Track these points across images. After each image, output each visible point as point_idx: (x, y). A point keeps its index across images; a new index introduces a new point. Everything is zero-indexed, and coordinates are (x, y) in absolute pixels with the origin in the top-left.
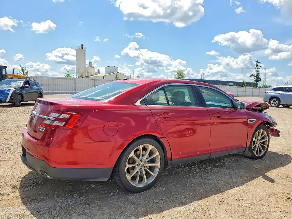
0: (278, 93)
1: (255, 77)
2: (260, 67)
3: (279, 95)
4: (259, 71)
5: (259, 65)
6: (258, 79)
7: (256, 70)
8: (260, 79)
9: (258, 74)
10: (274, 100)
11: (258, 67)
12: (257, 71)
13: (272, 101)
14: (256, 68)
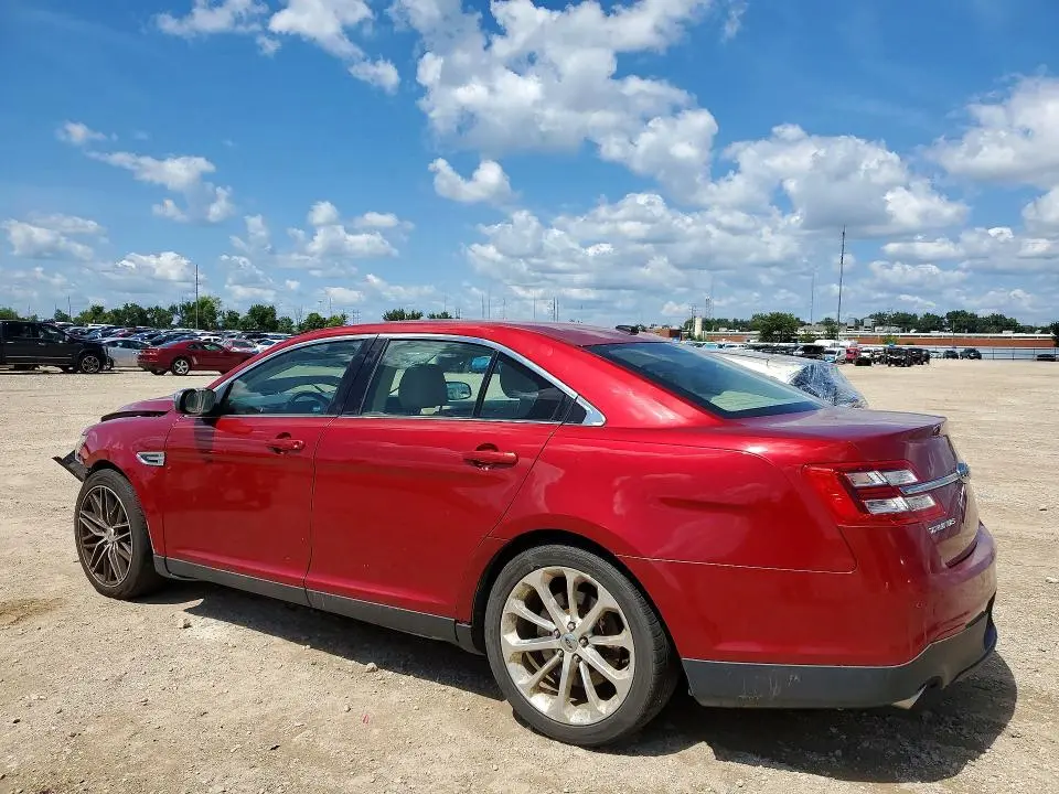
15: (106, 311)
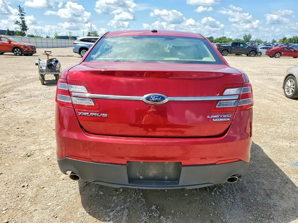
0: (86, 44)
1: (20, 24)
2: (24, 14)
3: (88, 45)
4: (23, 18)
5: (23, 11)
6: (24, 28)
7: (20, 16)
8: (26, 27)
9: (23, 22)
10: (83, 51)
11: (22, 14)
12: (22, 18)
13: (82, 52)
14: (20, 14)
15: (287, 39)
